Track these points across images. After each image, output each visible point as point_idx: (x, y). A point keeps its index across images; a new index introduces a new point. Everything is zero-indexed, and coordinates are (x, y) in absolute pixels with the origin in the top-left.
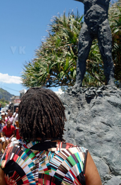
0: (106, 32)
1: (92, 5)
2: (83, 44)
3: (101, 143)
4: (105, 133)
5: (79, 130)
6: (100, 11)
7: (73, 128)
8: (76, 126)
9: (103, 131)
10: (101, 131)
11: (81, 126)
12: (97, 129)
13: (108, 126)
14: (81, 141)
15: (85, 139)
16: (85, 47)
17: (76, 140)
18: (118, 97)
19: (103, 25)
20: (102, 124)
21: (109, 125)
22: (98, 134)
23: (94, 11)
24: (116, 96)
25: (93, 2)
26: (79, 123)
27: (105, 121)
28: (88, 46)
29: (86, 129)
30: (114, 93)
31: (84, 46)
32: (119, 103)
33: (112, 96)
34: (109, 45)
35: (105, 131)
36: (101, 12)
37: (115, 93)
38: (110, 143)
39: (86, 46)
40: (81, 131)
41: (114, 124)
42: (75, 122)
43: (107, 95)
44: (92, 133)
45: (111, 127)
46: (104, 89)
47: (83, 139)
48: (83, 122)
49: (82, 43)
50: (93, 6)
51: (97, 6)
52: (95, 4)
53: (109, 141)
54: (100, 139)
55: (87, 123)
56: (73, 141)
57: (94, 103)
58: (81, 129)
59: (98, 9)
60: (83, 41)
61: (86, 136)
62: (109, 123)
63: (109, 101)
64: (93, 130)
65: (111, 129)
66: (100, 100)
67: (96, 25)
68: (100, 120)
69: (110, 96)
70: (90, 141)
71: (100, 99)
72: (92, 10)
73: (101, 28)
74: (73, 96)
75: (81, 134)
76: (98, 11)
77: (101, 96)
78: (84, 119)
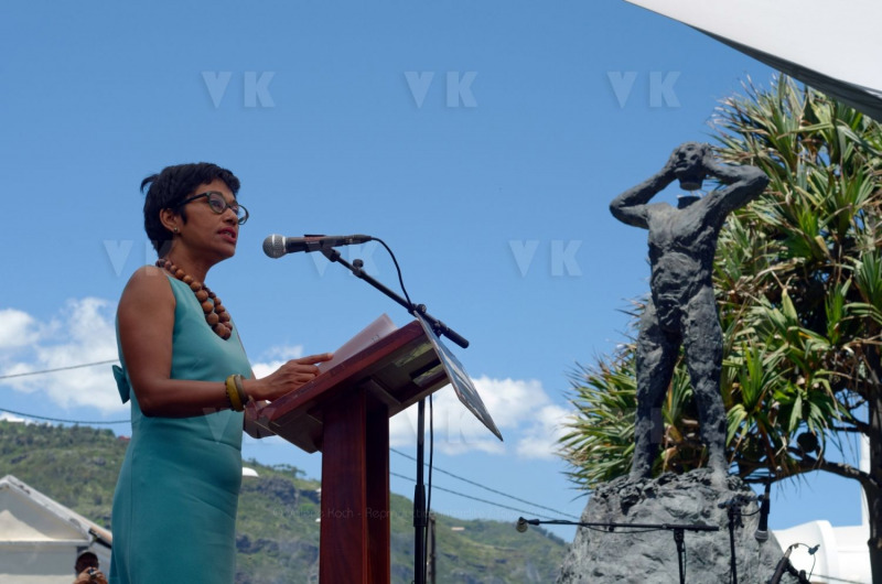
0: (697, 328)
1: (662, 255)
2: (646, 362)
4: (646, 575)
5: (597, 574)
6: (682, 269)
7: (587, 571)
8: (592, 566)
9: (642, 571)
10: (637, 572)
11: (603, 566)
12: (630, 568)
13: (657, 562)
16: (651, 370)
18: (694, 498)
19: (691, 307)
20: (644, 558)
21: (658, 559)
22: (630, 577)
24: (690, 495)
25: (664, 244)
26: (601, 559)
27: (649, 552)
28: (658, 366)
29: (611, 570)
30: (686, 489)
31: (647, 367)
32: (691, 511)
33: (677, 497)
34: (705, 363)
35: (647, 572)
37: (689, 490)
39: (653, 366)
40: (601, 575)
41: (671, 558)
42: (594, 560)
43: (666, 494)
44: (619, 577)
45: (662, 562)
46: (667, 482)
48: (608, 558)
49: (643, 359)
50: (665, 257)
51: (675, 255)
52: (669, 251)
55: (613, 557)
57: (635, 515)
58: (600, 571)
59: (678, 266)
60: (645, 351)
62: (658, 556)
63: (667, 509)
64: (624, 571)
65: (661, 567)
66: (648, 508)
67: (671, 308)
68: (641, 550)
69: (672, 497)
71: (648, 504)
72: (663, 267)
73: (687, 316)
74: (602, 503)
75: (601, 580)
76: (677, 271)
77: (654, 496)
78: (611, 551)
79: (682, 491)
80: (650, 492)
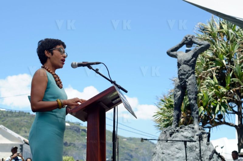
0: (191, 86)
1: (181, 65)
3: (173, 159)
4: (176, 154)
5: (163, 153)
6: (187, 70)
7: (160, 153)
9: (175, 153)
10: (174, 153)
11: (164, 151)
12: (172, 152)
13: (179, 150)
15: (165, 158)
17: (161, 159)
18: (190, 133)
19: (189, 80)
20: (176, 149)
21: (180, 149)
22: (172, 154)
23: (182, 70)
24: (188, 132)
25: (182, 63)
26: (164, 149)
27: (177, 147)
28: (180, 96)
29: (167, 152)
30: (187, 130)
31: (177, 96)
32: (189, 136)
35: (177, 153)
36: (187, 71)
37: (188, 130)
38: (178, 159)
39: (178, 96)
41: (183, 149)
42: (162, 149)
43: (182, 131)
44: (169, 154)
45: (181, 150)
46: (182, 128)
47: (164, 158)
49: (176, 94)
51: (185, 66)
52: (183, 64)
53: (178, 158)
54: (173, 157)
55: (167, 149)
56: (159, 160)
57: (173, 137)
58: (164, 153)
60: (176, 92)
62: (180, 148)
63: (182, 135)
64: (170, 152)
65: (180, 151)
66: (177, 135)
67: (183, 80)
68: (175, 147)
69: (184, 132)
70: (168, 159)
72: (181, 69)
73: (188, 82)
74: (164, 134)
75: (164, 155)
76: (185, 70)
77: (179, 132)
78: (167, 147)
79: (186, 131)
80: (177, 131)
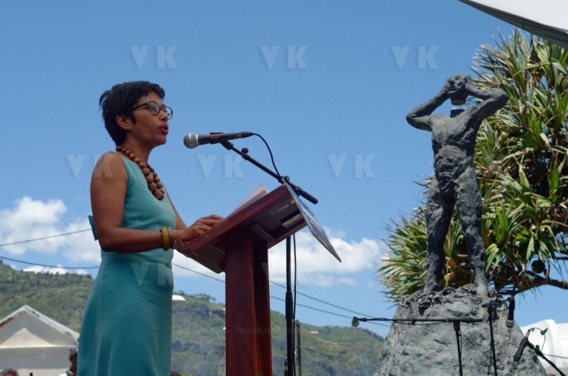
0: (465, 194)
1: (441, 147)
2: (432, 217)
3: (429, 366)
4: (436, 354)
5: (405, 354)
6: (454, 156)
7: (398, 352)
8: (402, 349)
9: (434, 351)
10: (431, 351)
11: (408, 348)
12: (426, 349)
13: (443, 345)
14: (405, 367)
15: (410, 364)
16: (435, 222)
17: (400, 367)
18: (466, 303)
19: (461, 180)
20: (435, 342)
21: (444, 343)
22: (426, 355)
23: (445, 159)
24: (463, 302)
25: (442, 140)
26: (407, 344)
27: (438, 339)
28: (441, 219)
29: (414, 351)
30: (460, 297)
31: (433, 220)
32: (464, 311)
33: (455, 302)
34: (470, 216)
35: (437, 352)
36: (455, 159)
37: (462, 298)
38: (440, 366)
39: (437, 219)
40: (407, 354)
41: (452, 342)
42: (402, 344)
43: (448, 301)
44: (419, 355)
45: (446, 345)
46: (448, 293)
47: (407, 365)
48: (411, 343)
49: (431, 215)
50: (443, 149)
51: (449, 147)
52: (445, 145)
53: (440, 363)
54: (428, 362)
55: (415, 343)
56: (396, 369)
57: (428, 315)
58: (407, 352)
59: (451, 154)
60: (432, 210)
61: (411, 361)
62: (444, 341)
63: (449, 311)
64: (422, 351)
65: (446, 348)
66: (437, 310)
67: (447, 182)
68: (433, 338)
69: (452, 303)
70: (416, 365)
71: (437, 308)
72: (442, 155)
73: (458, 187)
75: (408, 357)
76: (451, 157)
77: (440, 303)
78: (413, 339)
79: (458, 299)
80: (438, 301)
